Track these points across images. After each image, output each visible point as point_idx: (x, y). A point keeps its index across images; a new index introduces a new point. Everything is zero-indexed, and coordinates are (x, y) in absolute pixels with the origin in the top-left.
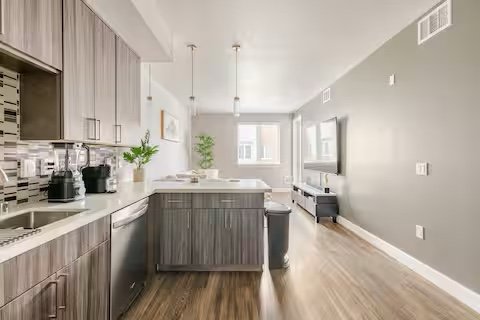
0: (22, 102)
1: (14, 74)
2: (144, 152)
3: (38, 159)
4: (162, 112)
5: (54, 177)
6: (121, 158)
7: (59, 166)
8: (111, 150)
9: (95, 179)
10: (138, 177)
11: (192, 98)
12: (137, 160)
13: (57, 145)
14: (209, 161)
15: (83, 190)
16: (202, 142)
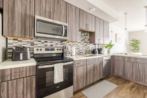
0: (89, 38)
1: (89, 34)
2: (110, 46)
3: (91, 47)
4: (116, 34)
5: (93, 50)
6: (104, 47)
7: (94, 48)
8: (102, 45)
9: (100, 51)
10: (109, 52)
11: (126, 29)
12: (108, 48)
13: (94, 44)
14: (137, 49)
15: (98, 53)
16: (134, 42)
